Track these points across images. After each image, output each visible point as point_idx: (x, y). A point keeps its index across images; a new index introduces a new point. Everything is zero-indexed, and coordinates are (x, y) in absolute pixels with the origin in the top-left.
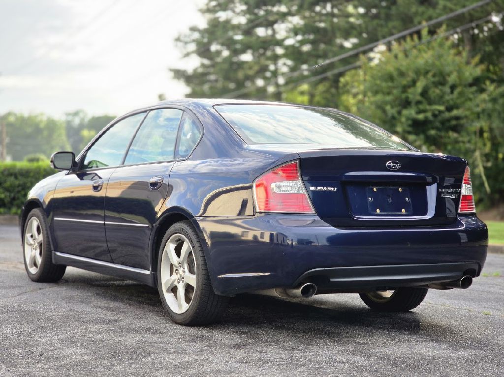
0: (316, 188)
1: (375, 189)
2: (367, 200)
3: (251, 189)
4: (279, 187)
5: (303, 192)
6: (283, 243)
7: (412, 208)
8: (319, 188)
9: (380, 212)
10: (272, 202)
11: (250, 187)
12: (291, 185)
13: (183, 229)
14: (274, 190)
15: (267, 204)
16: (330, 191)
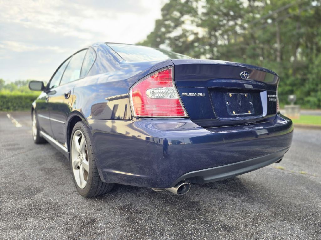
0: (188, 94)
1: (231, 95)
2: (226, 103)
3: (128, 98)
4: (153, 93)
5: (176, 96)
6: (158, 143)
7: (253, 109)
8: (190, 94)
9: (235, 113)
10: (147, 107)
11: (128, 97)
12: (164, 91)
13: (81, 127)
14: (149, 96)
15: (143, 109)
16: (199, 96)
